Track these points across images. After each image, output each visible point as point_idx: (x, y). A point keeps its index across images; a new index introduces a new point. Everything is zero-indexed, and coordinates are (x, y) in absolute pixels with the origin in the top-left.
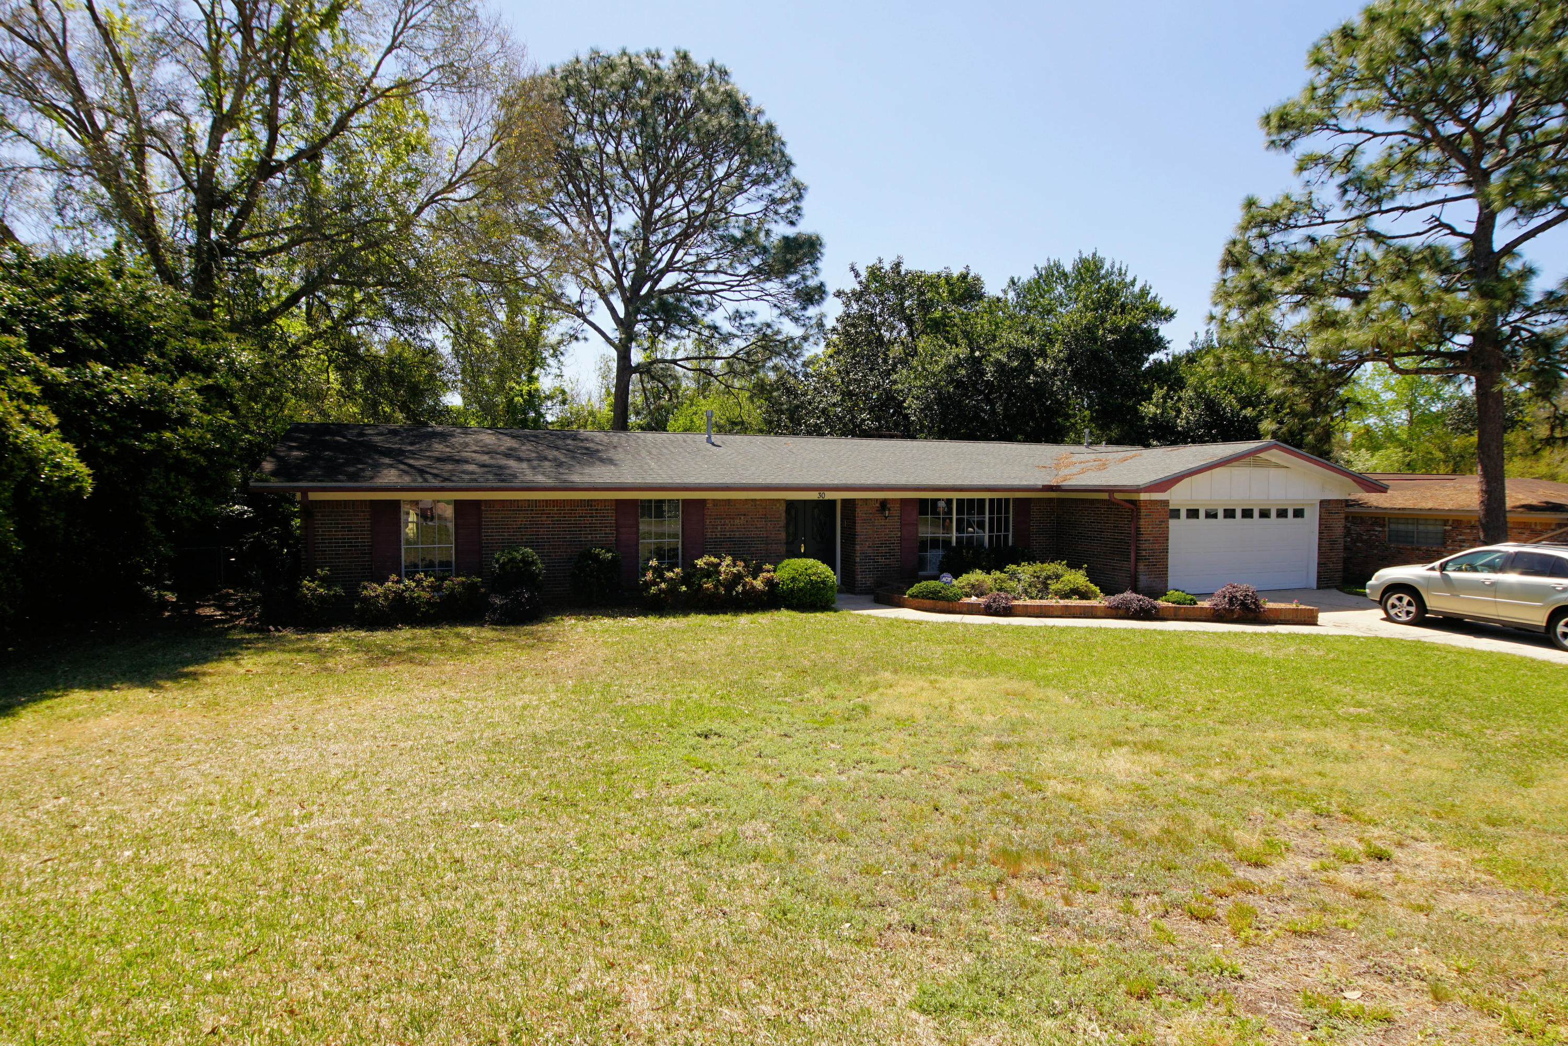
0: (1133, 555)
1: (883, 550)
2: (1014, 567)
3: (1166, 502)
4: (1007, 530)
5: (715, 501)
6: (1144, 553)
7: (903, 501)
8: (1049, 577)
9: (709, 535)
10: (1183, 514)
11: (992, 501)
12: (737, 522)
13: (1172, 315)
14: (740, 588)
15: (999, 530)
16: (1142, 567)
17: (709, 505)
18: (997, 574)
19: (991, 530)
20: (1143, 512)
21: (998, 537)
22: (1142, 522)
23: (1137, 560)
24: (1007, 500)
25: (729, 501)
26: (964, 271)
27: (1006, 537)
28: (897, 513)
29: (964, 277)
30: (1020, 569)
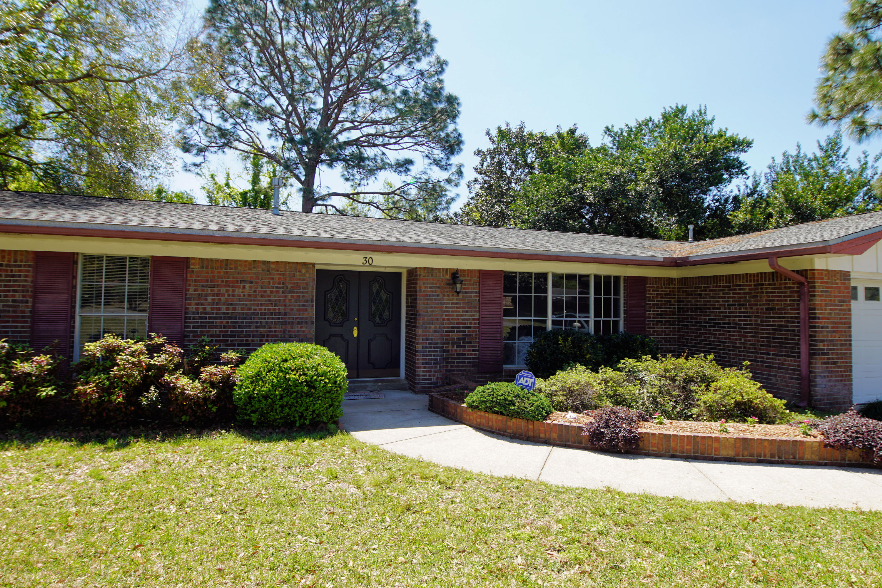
0: (804, 349)
1: (455, 335)
2: (632, 361)
3: (845, 275)
4: (617, 315)
5: (205, 263)
6: (821, 345)
7: (484, 274)
8: (689, 380)
9: (192, 308)
10: (861, 293)
11: (597, 278)
12: (238, 291)
13: (749, 144)
14: (153, 393)
15: (607, 315)
16: (819, 366)
17: (194, 267)
18: (607, 372)
19: (597, 314)
20: (819, 286)
21: (606, 323)
22: (818, 300)
23: (812, 355)
24: (617, 279)
25: (227, 262)
26: (573, 128)
27: (616, 324)
28: (475, 288)
29: (572, 132)
30: (641, 366)
